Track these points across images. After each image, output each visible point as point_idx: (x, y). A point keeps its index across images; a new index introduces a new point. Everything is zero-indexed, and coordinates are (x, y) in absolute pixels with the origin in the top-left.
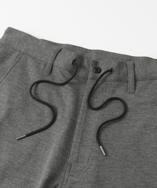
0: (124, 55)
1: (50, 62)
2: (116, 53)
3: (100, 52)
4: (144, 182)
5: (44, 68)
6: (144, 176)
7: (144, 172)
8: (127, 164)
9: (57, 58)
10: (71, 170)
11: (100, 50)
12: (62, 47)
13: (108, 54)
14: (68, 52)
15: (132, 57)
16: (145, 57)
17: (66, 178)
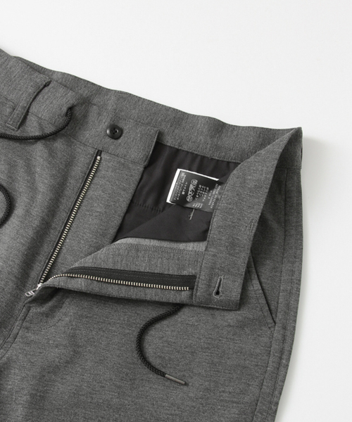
0: (170, 108)
1: (23, 103)
2: (155, 103)
3: (125, 96)
4: (160, 357)
5: (11, 113)
6: (164, 346)
7: (165, 339)
8: (135, 320)
9: (38, 98)
10: (28, 319)
11: (126, 93)
12: (55, 77)
13: (140, 103)
14: (61, 90)
15: (186, 113)
16: (209, 118)
17: (15, 331)
